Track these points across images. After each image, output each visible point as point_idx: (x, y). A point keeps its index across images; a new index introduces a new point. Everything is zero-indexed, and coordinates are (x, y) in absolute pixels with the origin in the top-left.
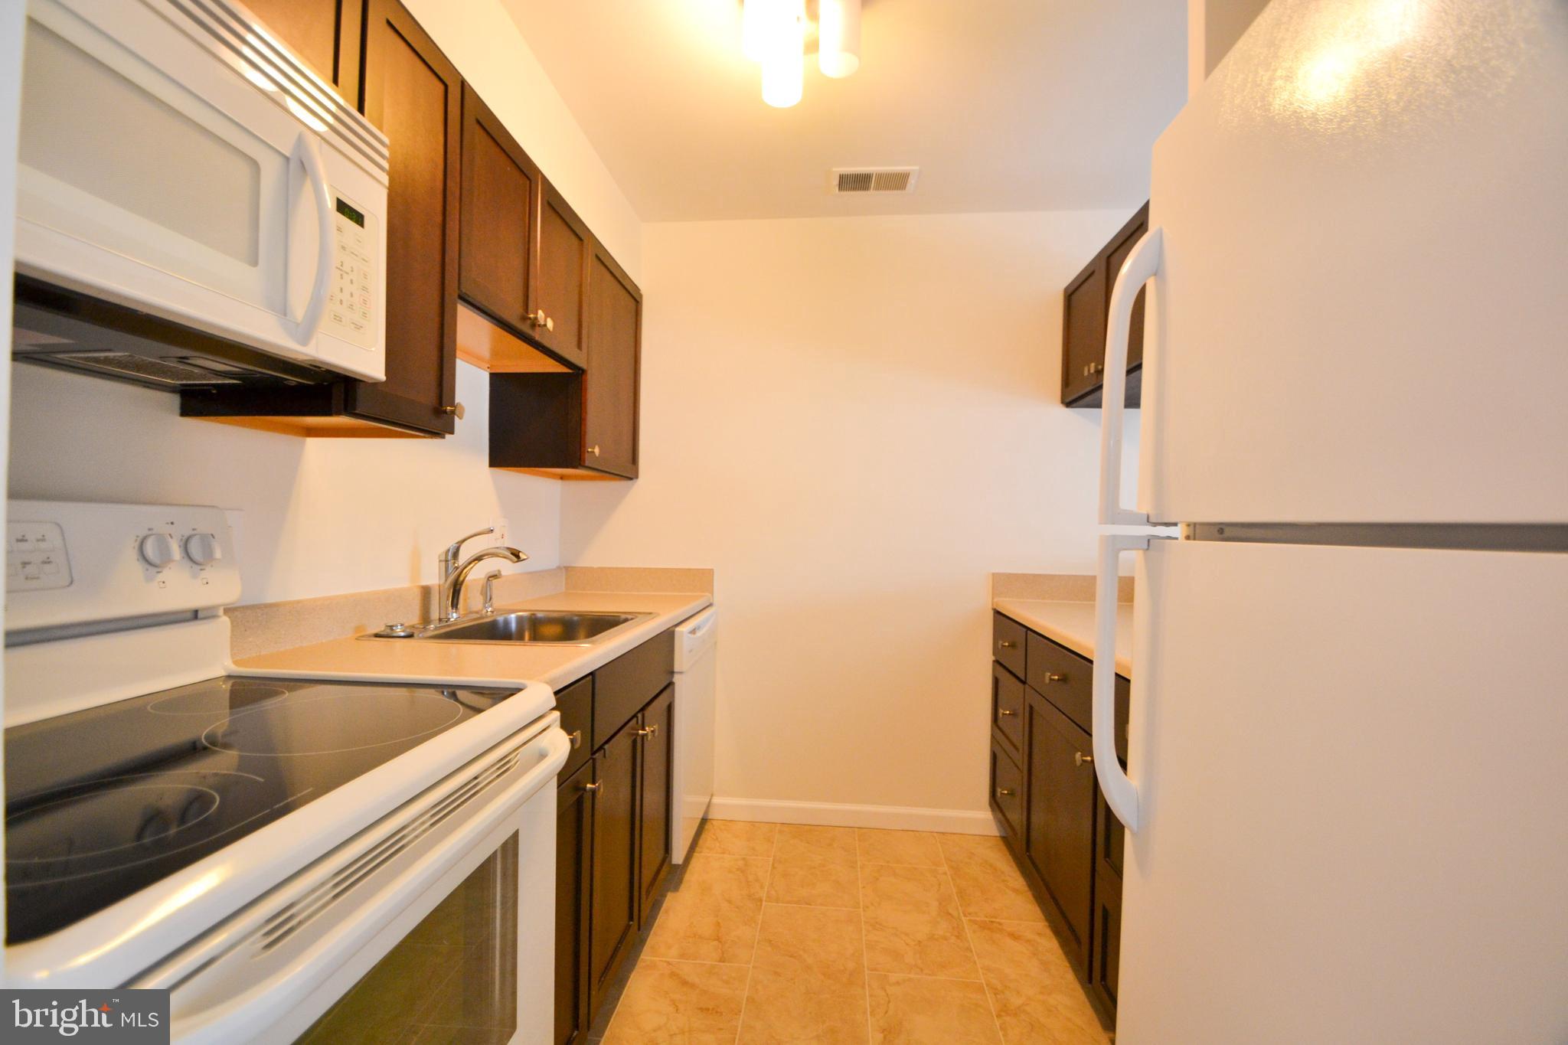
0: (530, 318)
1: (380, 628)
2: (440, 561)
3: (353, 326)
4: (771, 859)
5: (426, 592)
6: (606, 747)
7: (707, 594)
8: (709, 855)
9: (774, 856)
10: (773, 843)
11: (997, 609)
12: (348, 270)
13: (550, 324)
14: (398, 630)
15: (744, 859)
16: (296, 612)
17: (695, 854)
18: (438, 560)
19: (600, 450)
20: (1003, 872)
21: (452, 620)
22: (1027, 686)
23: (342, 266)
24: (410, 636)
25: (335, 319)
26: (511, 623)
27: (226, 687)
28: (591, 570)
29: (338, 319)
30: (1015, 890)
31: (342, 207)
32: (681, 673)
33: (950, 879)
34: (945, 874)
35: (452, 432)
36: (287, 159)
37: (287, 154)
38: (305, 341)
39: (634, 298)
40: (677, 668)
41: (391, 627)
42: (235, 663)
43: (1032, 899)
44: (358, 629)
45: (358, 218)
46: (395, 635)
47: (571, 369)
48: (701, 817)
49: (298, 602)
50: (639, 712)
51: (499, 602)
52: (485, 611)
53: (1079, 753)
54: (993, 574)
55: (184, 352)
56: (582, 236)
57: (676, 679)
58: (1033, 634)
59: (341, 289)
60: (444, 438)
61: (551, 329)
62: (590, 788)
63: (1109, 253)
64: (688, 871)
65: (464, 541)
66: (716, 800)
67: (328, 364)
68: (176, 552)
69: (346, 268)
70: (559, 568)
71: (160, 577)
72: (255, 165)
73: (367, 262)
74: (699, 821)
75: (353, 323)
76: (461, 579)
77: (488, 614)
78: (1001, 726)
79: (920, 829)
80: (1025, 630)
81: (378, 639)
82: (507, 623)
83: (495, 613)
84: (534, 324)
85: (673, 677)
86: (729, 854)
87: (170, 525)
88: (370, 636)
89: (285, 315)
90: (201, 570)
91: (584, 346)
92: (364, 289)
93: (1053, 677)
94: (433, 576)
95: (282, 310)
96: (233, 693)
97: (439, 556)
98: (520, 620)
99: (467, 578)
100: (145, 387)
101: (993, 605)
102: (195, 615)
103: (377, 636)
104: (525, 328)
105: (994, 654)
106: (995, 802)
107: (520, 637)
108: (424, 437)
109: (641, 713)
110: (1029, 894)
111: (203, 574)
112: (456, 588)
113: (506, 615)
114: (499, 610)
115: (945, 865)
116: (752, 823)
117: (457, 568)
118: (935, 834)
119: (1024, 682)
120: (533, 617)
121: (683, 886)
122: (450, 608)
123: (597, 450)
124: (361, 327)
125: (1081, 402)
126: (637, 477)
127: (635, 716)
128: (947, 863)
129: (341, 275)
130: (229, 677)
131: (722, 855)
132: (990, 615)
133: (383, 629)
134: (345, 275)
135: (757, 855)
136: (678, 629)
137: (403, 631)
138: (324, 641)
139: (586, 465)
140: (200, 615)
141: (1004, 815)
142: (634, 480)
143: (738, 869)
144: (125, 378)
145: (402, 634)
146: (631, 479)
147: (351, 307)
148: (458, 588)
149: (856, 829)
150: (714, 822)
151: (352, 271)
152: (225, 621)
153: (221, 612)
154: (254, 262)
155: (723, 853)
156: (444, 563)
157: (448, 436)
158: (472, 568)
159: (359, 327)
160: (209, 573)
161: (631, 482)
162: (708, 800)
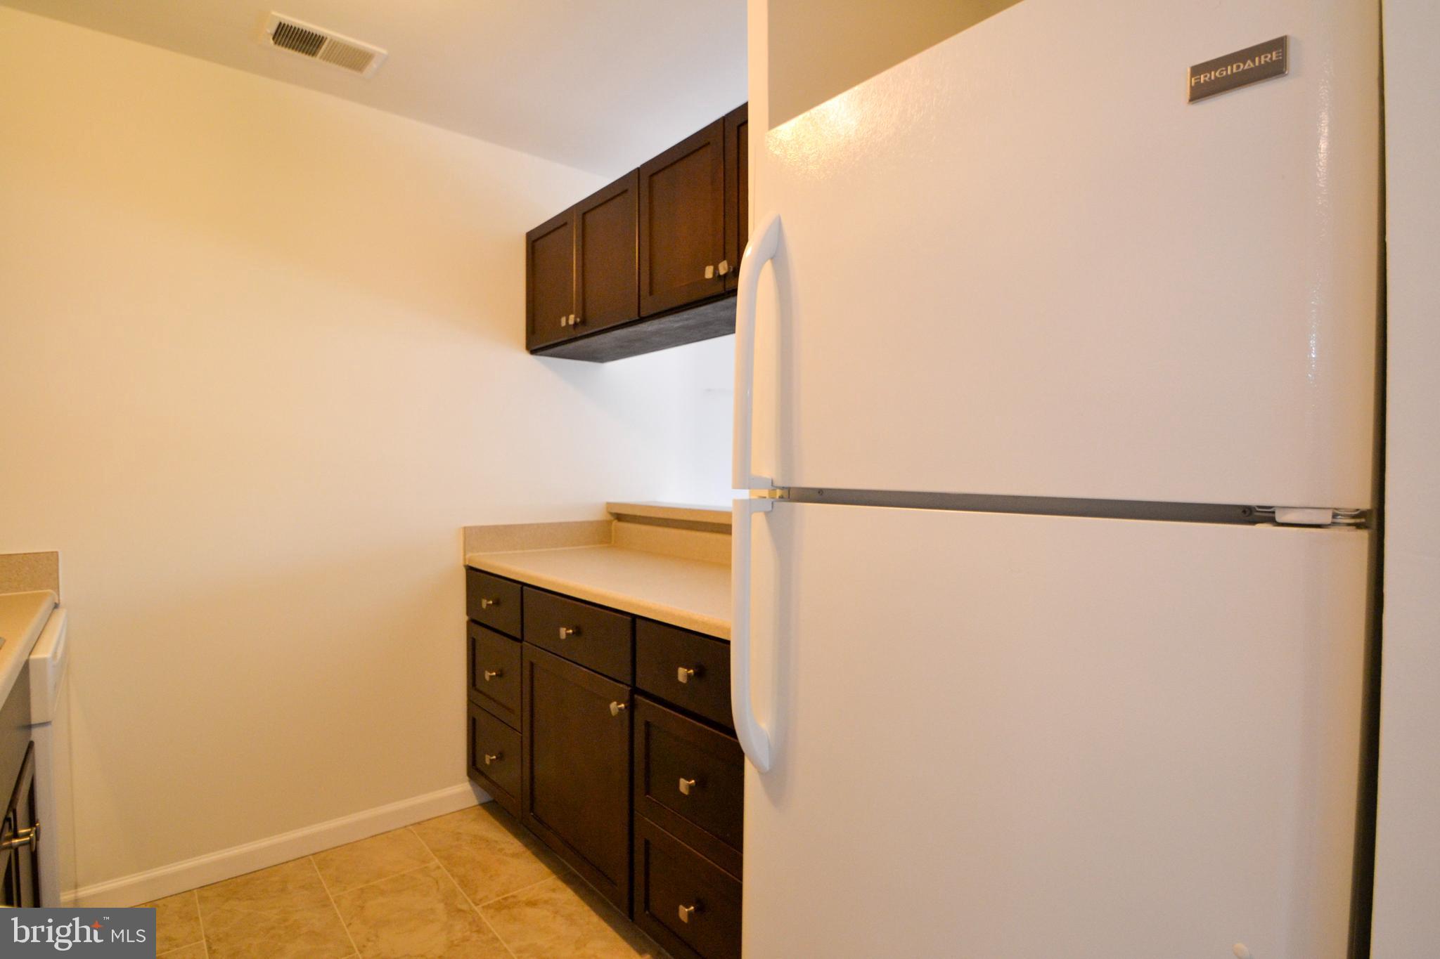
11: (470, 565)
20: (496, 842)
22: (524, 643)
30: (515, 855)
33: (446, 872)
34: (439, 868)
40: (37, 722)
43: (533, 858)
53: (615, 703)
54: (465, 528)
58: (528, 588)
63: (586, 209)
78: (481, 689)
79: (392, 828)
80: (520, 586)
93: (568, 632)
101: (465, 560)
105: (468, 613)
106: (475, 769)
110: (528, 853)
115: (434, 857)
118: (410, 827)
119: (520, 640)
125: (551, 351)
128: (436, 855)
132: (463, 573)
141: (487, 777)
149: (310, 857)
162: (74, 895)
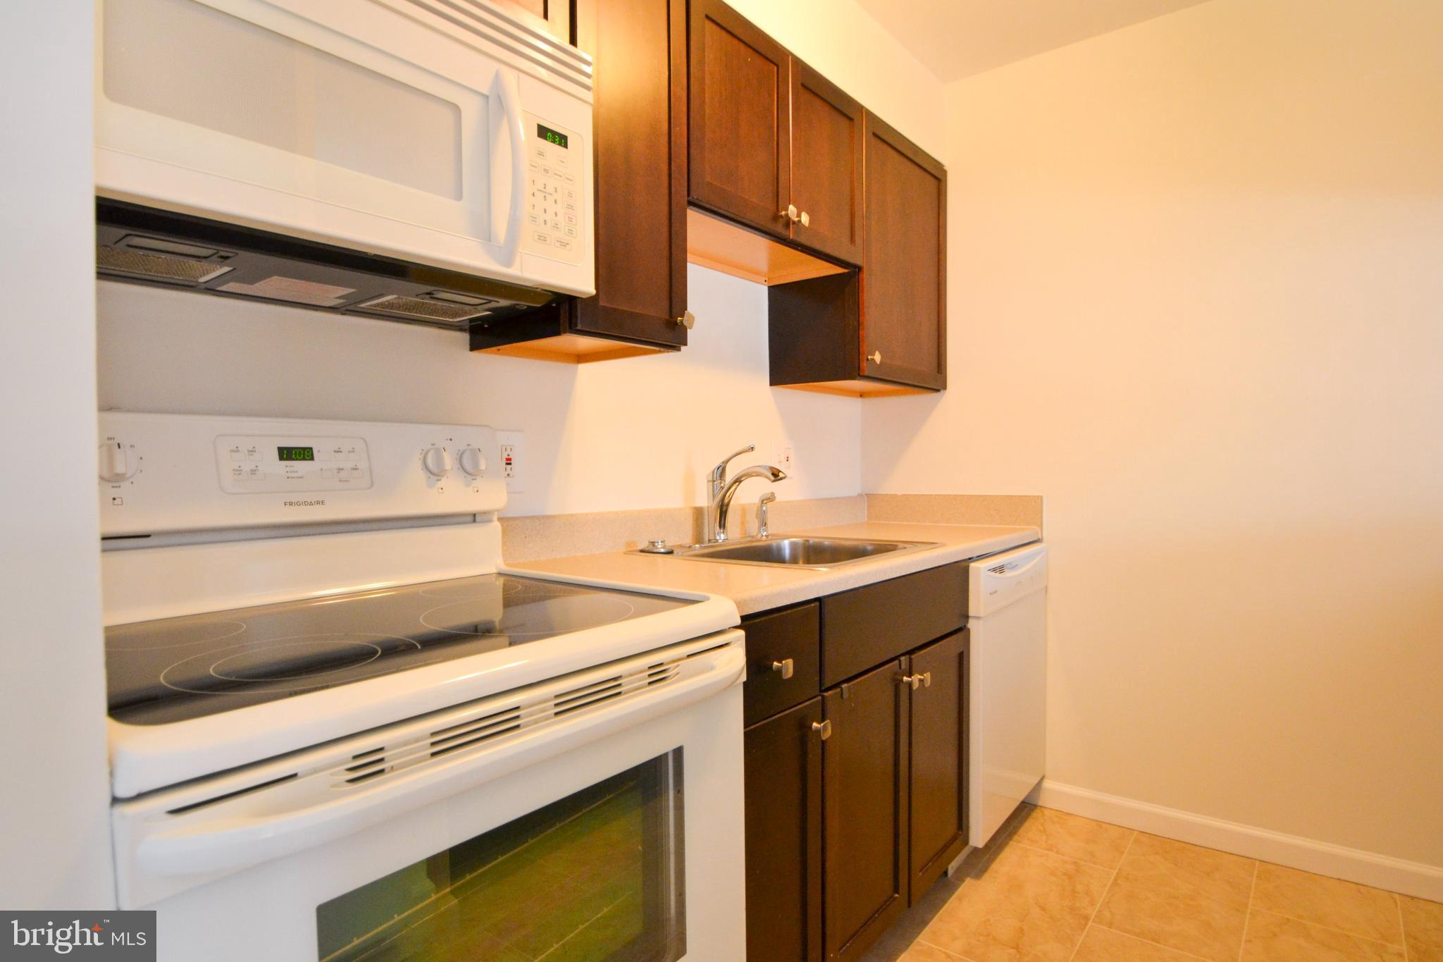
0: (781, 216)
1: (643, 545)
2: (708, 481)
3: (558, 244)
4: (1115, 873)
5: (699, 513)
6: (844, 686)
7: (1035, 527)
8: (1029, 847)
9: (1120, 870)
10: (1123, 853)
12: (552, 191)
13: (805, 219)
14: (660, 546)
15: (1075, 863)
16: (573, 524)
17: (1011, 842)
18: (706, 481)
19: (882, 357)
21: (720, 541)
23: (545, 188)
24: (670, 552)
25: (539, 239)
26: (785, 549)
27: (501, 581)
28: (894, 496)
29: (542, 238)
31: (543, 132)
32: (978, 618)
35: (686, 345)
36: (487, 97)
37: (485, 92)
38: (509, 263)
39: (935, 176)
40: (971, 612)
41: (653, 543)
42: (507, 565)
44: (629, 544)
45: (562, 140)
46: (656, 551)
47: (845, 268)
48: (1021, 799)
49: (572, 515)
50: (903, 654)
51: (773, 528)
52: (760, 535)
55: (429, 288)
56: (851, 116)
57: (972, 624)
59: (545, 210)
60: (679, 350)
61: (807, 225)
62: (817, 727)
64: (998, 860)
65: (727, 461)
66: (1047, 784)
67: (544, 285)
68: (449, 461)
69: (550, 189)
70: (860, 495)
71: (440, 484)
72: (456, 109)
73: (571, 180)
74: (1017, 804)
75: (558, 241)
76: (726, 501)
77: (762, 538)
81: (643, 554)
82: (780, 549)
83: (770, 537)
84: (788, 222)
85: (967, 622)
86: (1057, 852)
87: (449, 441)
88: (636, 551)
89: (490, 241)
90: (473, 479)
91: (858, 240)
92: (570, 207)
94: (704, 499)
95: (485, 234)
96: (506, 589)
97: (708, 476)
98: (794, 546)
99: (731, 503)
100: (440, 328)
102: (474, 518)
103: (642, 551)
104: (779, 228)
107: (794, 560)
108: (660, 352)
109: (908, 656)
111: (475, 483)
112: (723, 510)
113: (779, 541)
114: (773, 535)
116: (1099, 823)
117: (722, 488)
120: (807, 543)
121: (986, 875)
122: (718, 527)
123: (877, 357)
124: (568, 244)
126: (945, 388)
127: (897, 658)
129: (545, 196)
130: (500, 574)
131: (1047, 852)
133: (646, 546)
134: (548, 196)
135: (1094, 863)
136: (972, 565)
137: (663, 548)
138: (597, 553)
139: (866, 374)
140: (478, 518)
142: (942, 391)
143: (1064, 874)
144: (404, 319)
145: (662, 550)
146: (938, 391)
147: (556, 226)
148: (724, 509)
150: (1047, 812)
151: (556, 191)
152: (496, 525)
153: (495, 518)
154: (459, 196)
155: (1050, 850)
156: (711, 483)
157: (683, 348)
158: (736, 489)
159: (564, 245)
160: (479, 483)
161: (938, 393)
162: (1037, 782)
